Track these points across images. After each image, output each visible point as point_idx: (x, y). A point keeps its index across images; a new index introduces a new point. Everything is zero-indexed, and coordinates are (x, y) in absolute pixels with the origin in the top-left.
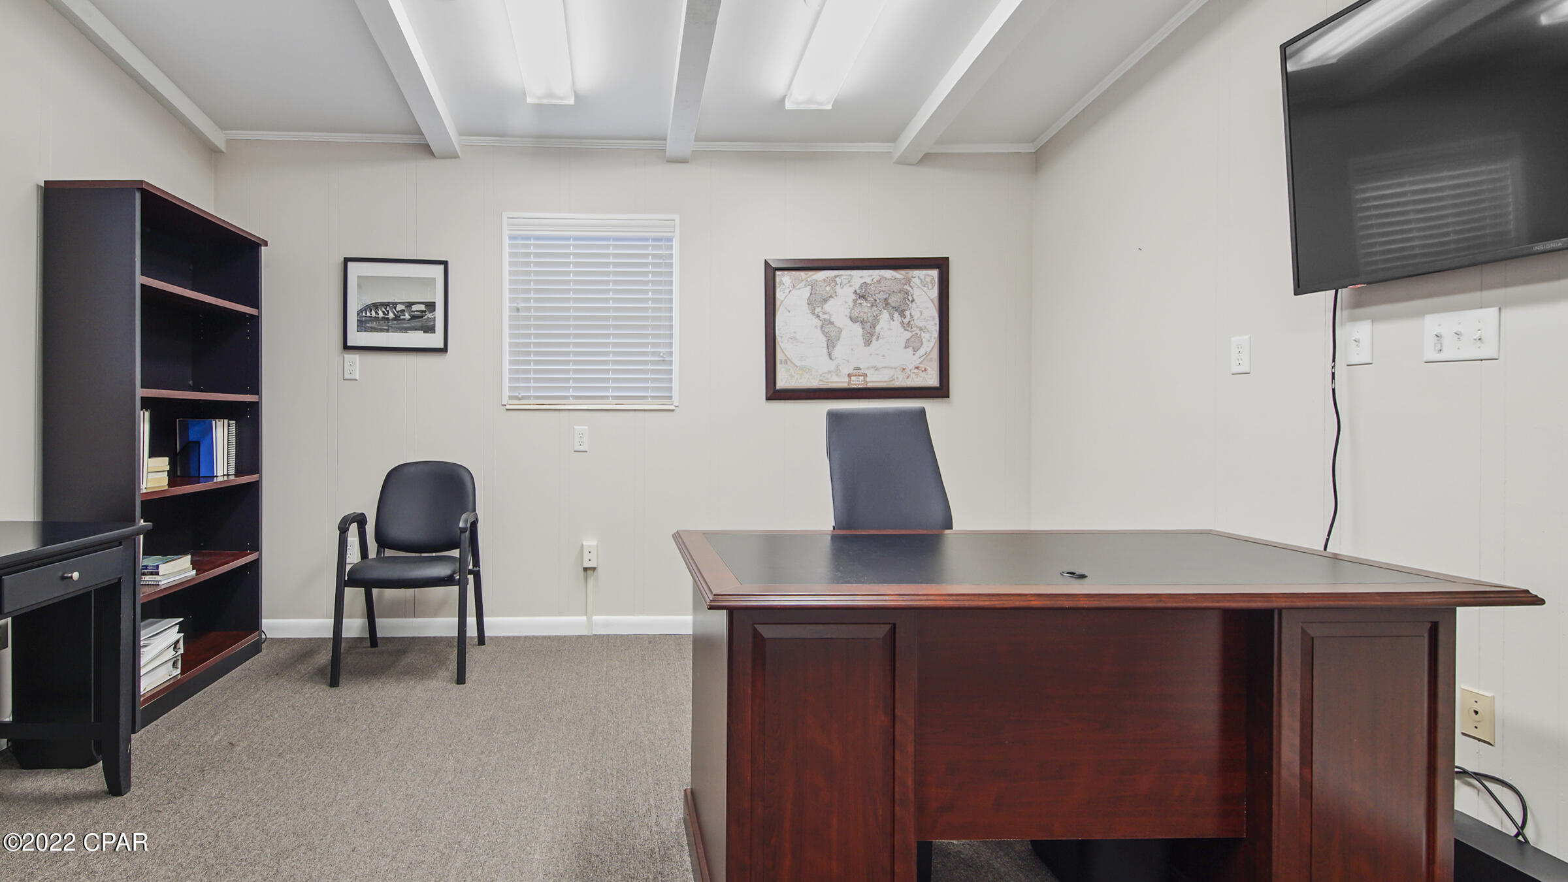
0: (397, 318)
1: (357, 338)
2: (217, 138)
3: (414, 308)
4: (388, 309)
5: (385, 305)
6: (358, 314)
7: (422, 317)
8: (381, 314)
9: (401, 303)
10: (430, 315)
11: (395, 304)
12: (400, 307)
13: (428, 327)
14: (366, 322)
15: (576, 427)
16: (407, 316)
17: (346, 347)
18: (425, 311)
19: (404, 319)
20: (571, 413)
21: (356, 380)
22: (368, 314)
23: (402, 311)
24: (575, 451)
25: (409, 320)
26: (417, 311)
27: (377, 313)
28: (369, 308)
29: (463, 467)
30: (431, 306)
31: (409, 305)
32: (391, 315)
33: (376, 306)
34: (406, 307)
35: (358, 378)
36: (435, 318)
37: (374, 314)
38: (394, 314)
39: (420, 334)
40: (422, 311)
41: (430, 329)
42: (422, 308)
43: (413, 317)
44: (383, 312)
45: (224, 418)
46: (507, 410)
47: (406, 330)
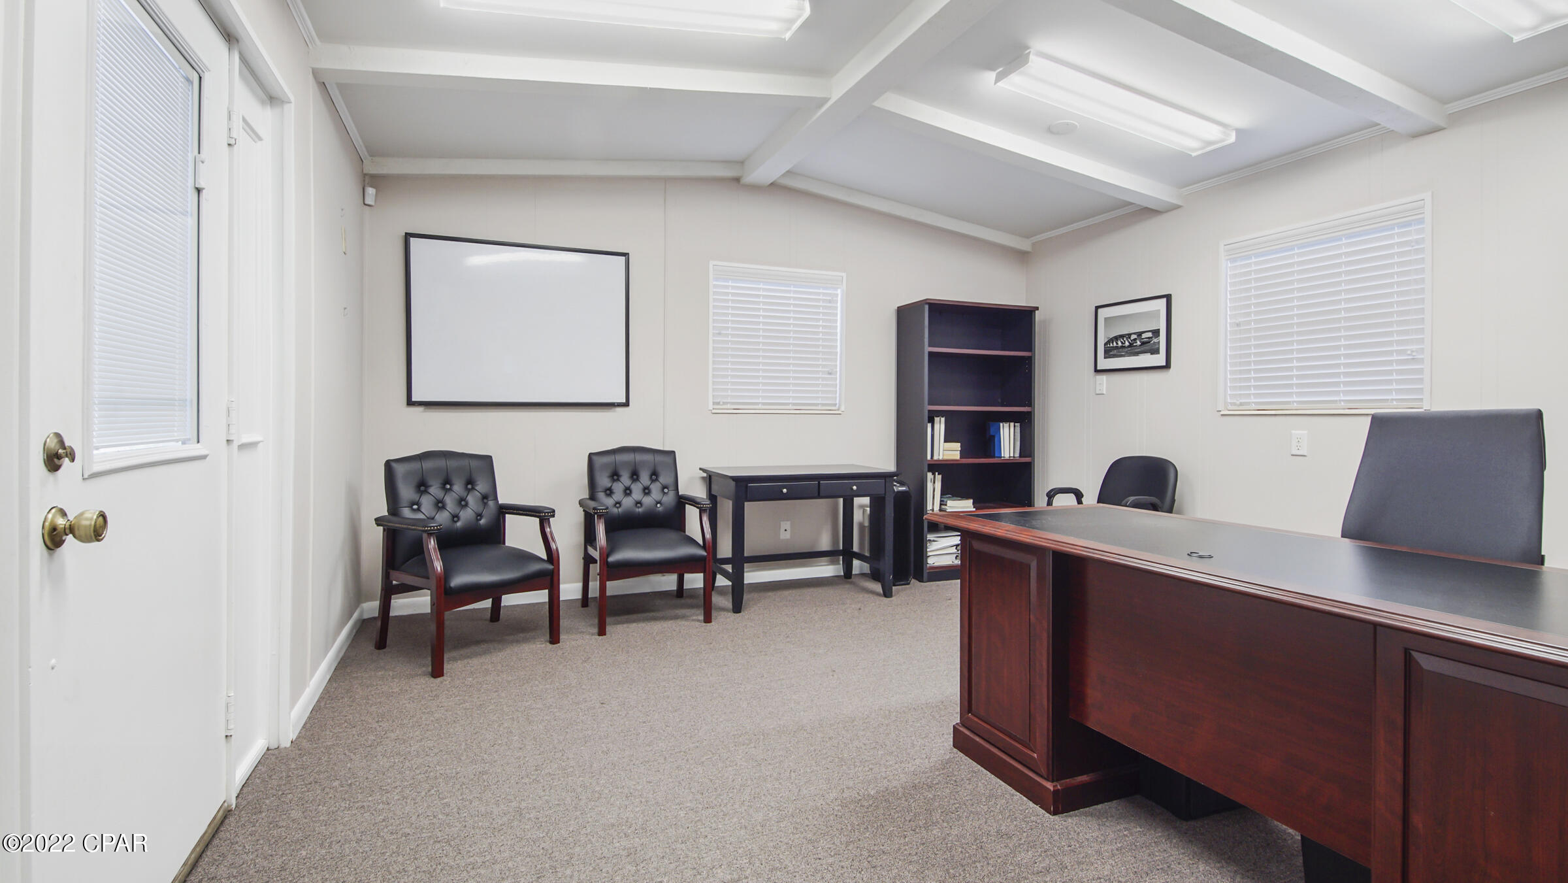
0: (1131, 345)
1: (1104, 363)
2: (1024, 245)
3: (1144, 336)
4: (1125, 339)
5: (1122, 336)
6: (1105, 345)
7: (1149, 342)
8: (1120, 344)
9: (1134, 333)
10: (1155, 340)
11: (1129, 335)
12: (1133, 337)
13: (1153, 349)
14: (1111, 351)
15: (1293, 432)
16: (1139, 343)
17: (1097, 371)
18: (1151, 338)
19: (1136, 346)
20: (1288, 417)
21: (1103, 394)
22: (1111, 345)
23: (1135, 339)
24: (1293, 455)
25: (1140, 345)
26: (1146, 338)
27: (1117, 344)
28: (1111, 340)
29: (1171, 462)
30: (1156, 333)
31: (1140, 334)
32: (1127, 344)
33: (1116, 338)
34: (1138, 336)
35: (1104, 392)
36: (1159, 342)
37: (1115, 344)
38: (1129, 342)
39: (1148, 356)
40: (1149, 338)
41: (1155, 351)
42: (1150, 335)
43: (1143, 343)
44: (1122, 342)
45: (1010, 421)
46: (1222, 415)
47: (1137, 354)
